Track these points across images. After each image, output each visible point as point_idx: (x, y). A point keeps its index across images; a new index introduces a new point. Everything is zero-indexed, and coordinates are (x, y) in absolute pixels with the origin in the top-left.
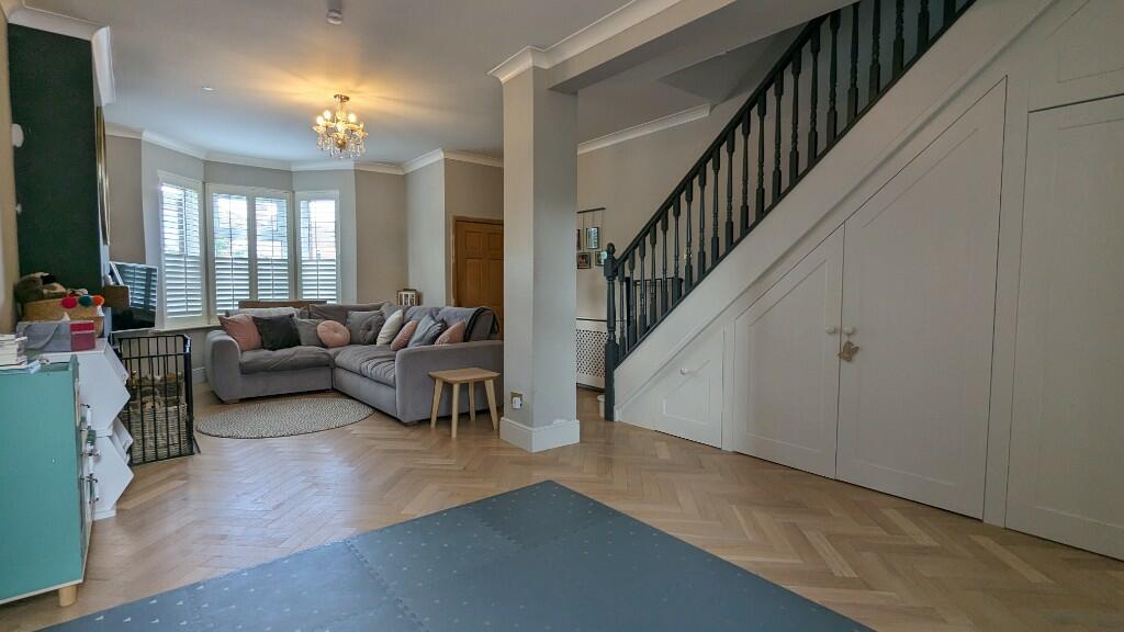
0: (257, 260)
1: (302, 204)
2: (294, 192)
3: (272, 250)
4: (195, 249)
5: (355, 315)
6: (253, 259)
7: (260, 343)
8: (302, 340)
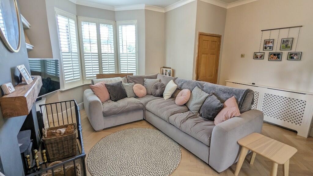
0: (101, 54)
1: (120, 27)
2: (116, 21)
3: (108, 49)
4: (75, 49)
5: (148, 81)
6: (100, 54)
7: (109, 98)
8: (128, 95)
